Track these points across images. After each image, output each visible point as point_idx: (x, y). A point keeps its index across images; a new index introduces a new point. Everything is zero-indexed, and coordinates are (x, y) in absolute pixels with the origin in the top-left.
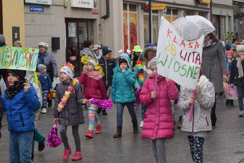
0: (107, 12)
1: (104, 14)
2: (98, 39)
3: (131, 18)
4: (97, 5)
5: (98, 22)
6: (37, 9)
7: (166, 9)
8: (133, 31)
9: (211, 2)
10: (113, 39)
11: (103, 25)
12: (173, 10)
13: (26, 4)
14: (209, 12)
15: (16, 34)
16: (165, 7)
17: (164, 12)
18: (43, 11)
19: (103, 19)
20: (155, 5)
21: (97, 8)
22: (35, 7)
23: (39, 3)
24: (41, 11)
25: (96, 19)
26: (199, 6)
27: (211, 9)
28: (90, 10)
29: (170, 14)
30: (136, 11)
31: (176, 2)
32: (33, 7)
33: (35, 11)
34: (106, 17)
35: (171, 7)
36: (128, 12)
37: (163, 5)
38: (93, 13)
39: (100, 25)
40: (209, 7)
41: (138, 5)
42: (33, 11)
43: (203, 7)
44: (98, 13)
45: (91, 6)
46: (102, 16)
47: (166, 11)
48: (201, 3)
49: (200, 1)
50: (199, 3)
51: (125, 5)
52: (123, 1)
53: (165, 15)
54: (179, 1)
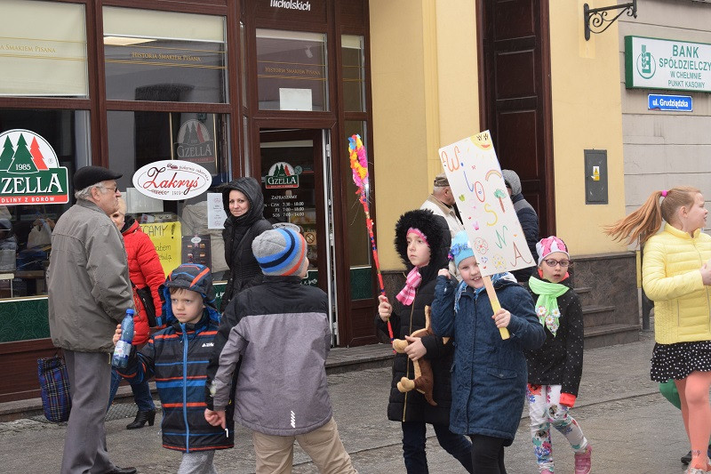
6: (671, 103)
15: (596, 169)
18: (690, 107)
22: (667, 99)
23: (676, 87)
24: (684, 108)
32: (659, 98)
33: (666, 107)
42: (658, 108)
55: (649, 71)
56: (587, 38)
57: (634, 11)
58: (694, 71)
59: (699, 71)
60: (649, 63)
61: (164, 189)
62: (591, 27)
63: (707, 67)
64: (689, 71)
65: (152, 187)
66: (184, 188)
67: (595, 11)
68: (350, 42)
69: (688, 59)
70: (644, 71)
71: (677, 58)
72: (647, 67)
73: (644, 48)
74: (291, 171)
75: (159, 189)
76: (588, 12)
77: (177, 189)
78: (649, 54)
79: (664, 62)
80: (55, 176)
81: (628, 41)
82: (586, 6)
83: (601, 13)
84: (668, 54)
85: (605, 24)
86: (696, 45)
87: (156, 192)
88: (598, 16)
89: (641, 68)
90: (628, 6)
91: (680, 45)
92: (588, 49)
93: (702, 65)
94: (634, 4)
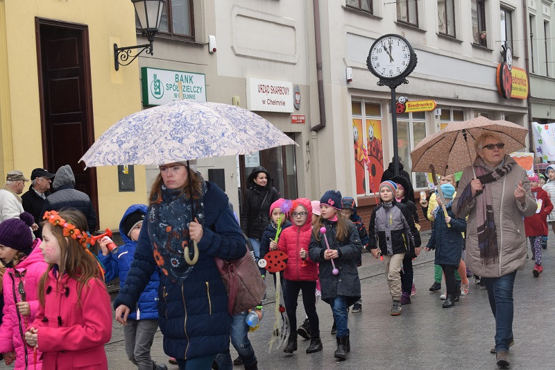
0: (321, 119)
1: (316, 122)
2: (305, 169)
3: (371, 129)
4: (302, 107)
5: (304, 137)
7: (440, 110)
8: (374, 153)
9: (529, 96)
10: (334, 169)
11: (314, 143)
12: (454, 111)
14: (526, 114)
15: (126, 165)
16: (433, 107)
17: (437, 116)
19: (314, 133)
20: (415, 103)
21: (302, 112)
25: (300, 133)
26: (506, 103)
27: (529, 108)
28: (287, 115)
29: (449, 119)
30: (379, 115)
31: (460, 98)
34: (319, 128)
35: (450, 107)
36: (364, 116)
37: (429, 102)
38: (294, 122)
39: (308, 144)
40: (525, 104)
43: (515, 105)
44: (303, 122)
45: (289, 108)
46: (313, 126)
47: (440, 113)
48: (508, 97)
49: (506, 93)
50: (505, 97)
51: (356, 106)
52: (352, 97)
53: (438, 121)
54: (465, 94)
55: (159, 93)
56: (117, 69)
57: (151, 50)
58: (190, 93)
59: (193, 93)
60: (159, 87)
62: (120, 60)
63: (199, 91)
64: (187, 93)
67: (122, 49)
69: (186, 84)
70: (156, 93)
71: (178, 84)
72: (158, 91)
73: (155, 76)
76: (117, 50)
78: (159, 81)
79: (169, 87)
81: (144, 71)
82: (115, 45)
83: (126, 51)
84: (172, 81)
85: (130, 59)
86: (189, 74)
88: (124, 53)
89: (153, 91)
90: (146, 46)
91: (180, 74)
92: (117, 77)
93: (196, 89)
94: (151, 45)
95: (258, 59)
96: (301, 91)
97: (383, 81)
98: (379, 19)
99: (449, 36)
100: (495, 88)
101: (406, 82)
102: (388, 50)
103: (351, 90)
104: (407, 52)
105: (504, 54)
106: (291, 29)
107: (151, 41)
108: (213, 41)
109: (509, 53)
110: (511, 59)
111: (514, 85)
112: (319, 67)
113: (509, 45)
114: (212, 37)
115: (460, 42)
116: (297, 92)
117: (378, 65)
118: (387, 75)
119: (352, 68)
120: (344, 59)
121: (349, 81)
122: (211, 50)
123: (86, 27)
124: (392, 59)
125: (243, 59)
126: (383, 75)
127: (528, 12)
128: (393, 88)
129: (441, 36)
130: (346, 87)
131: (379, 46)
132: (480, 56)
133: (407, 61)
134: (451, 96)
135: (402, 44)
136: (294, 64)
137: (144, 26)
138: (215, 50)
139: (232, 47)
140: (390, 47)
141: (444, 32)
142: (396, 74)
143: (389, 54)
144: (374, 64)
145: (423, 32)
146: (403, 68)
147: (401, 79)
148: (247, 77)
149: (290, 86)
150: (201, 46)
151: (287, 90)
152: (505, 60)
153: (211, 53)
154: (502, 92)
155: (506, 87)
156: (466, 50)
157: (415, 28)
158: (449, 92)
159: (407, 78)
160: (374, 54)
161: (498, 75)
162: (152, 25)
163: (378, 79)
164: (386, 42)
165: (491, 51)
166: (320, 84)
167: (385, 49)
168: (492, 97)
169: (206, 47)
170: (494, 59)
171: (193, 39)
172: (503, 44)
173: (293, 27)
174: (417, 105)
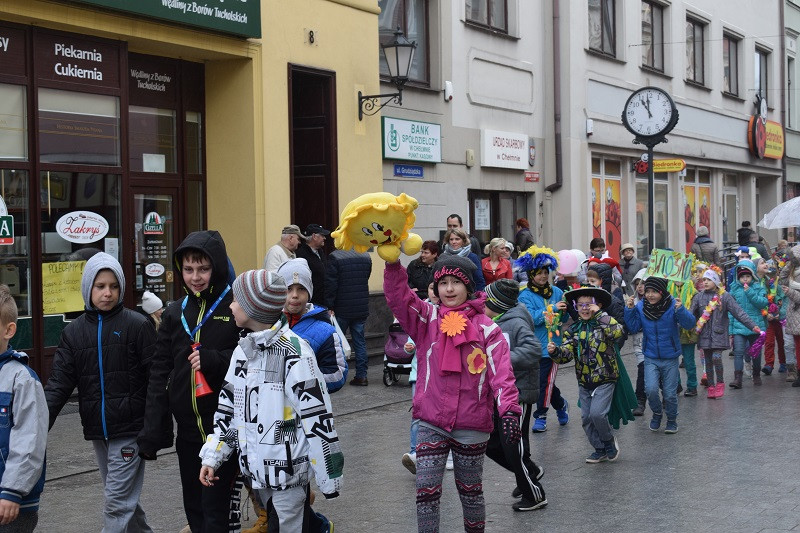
0: (557, 177)
1: (551, 181)
2: (537, 233)
3: (609, 190)
4: (537, 163)
5: (538, 198)
6: (409, 171)
7: (685, 171)
8: (612, 218)
9: (784, 155)
10: (570, 235)
11: (548, 204)
12: (700, 172)
13: (386, 161)
14: (777, 177)
16: (682, 166)
17: (681, 178)
18: (421, 175)
19: (548, 193)
20: (661, 162)
21: (536, 169)
22: (406, 168)
23: (413, 159)
24: (418, 175)
25: (532, 193)
26: (758, 164)
27: (783, 170)
28: (520, 172)
29: (693, 181)
30: (619, 174)
31: (708, 156)
32: (401, 167)
33: (405, 174)
34: (555, 188)
35: (696, 166)
36: (603, 176)
37: (678, 161)
38: (528, 180)
39: (541, 205)
40: (779, 165)
41: (624, 163)
42: (400, 175)
43: (768, 165)
44: (537, 180)
45: (523, 165)
46: (547, 186)
47: (685, 174)
48: (761, 158)
49: (760, 152)
50: (757, 156)
51: (596, 163)
52: (593, 153)
53: (682, 183)
54: (713, 152)
55: (395, 145)
56: (360, 119)
57: (400, 100)
58: (426, 146)
59: (429, 146)
60: (395, 138)
61: (77, 235)
62: (364, 110)
63: (434, 143)
64: (422, 145)
65: (69, 233)
66: (90, 233)
67: (367, 98)
68: (191, 118)
69: (422, 136)
70: (392, 145)
71: (414, 135)
72: (394, 142)
73: (392, 126)
74: (160, 221)
75: (74, 234)
76: (361, 98)
77: (85, 234)
78: (395, 132)
79: (405, 138)
80: (5, 222)
81: (383, 118)
82: (360, 93)
83: (372, 99)
84: (408, 132)
85: (376, 109)
86: (425, 125)
87: (71, 236)
88: (369, 101)
89: (390, 143)
90: (395, 95)
91: (416, 124)
92: (360, 128)
93: (431, 141)
94: (400, 95)
95: (493, 107)
96: (537, 145)
97: (640, 138)
98: (623, 63)
99: (698, 84)
100: (746, 146)
101: (665, 141)
102: (646, 104)
103: (591, 145)
104: (668, 107)
105: (757, 105)
106: (529, 75)
107: (400, 90)
108: (450, 87)
109: (763, 102)
110: (765, 111)
111: (768, 142)
112: (557, 119)
113: (763, 95)
114: (448, 83)
115: (709, 91)
116: (532, 147)
117: (634, 120)
118: (644, 132)
119: (594, 120)
120: (584, 110)
121: (589, 135)
122: (447, 98)
123: (334, 73)
124: (650, 116)
125: (478, 108)
126: (640, 133)
127: (787, 54)
128: (651, 146)
129: (688, 83)
130: (586, 142)
131: (636, 99)
132: (730, 107)
133: (668, 117)
134: (697, 154)
135: (663, 98)
136: (530, 114)
137: (394, 74)
138: (451, 98)
139: (468, 95)
140: (648, 101)
141: (692, 78)
142: (654, 131)
143: (647, 108)
144: (630, 119)
145: (669, 78)
146: (663, 126)
147: (660, 137)
148: (482, 128)
149: (525, 139)
150: (436, 93)
151: (522, 143)
152: (759, 112)
153: (447, 101)
154: (753, 150)
155: (759, 145)
156: (716, 100)
157: (660, 73)
158: (694, 149)
159: (666, 136)
160: (630, 108)
161: (750, 130)
162: (403, 73)
163: (634, 137)
164: (644, 95)
165: (742, 101)
166: (558, 138)
167: (643, 103)
168: (742, 156)
169: (442, 94)
170: (746, 111)
171: (428, 85)
172: (757, 92)
173: (531, 72)
174: (663, 164)
